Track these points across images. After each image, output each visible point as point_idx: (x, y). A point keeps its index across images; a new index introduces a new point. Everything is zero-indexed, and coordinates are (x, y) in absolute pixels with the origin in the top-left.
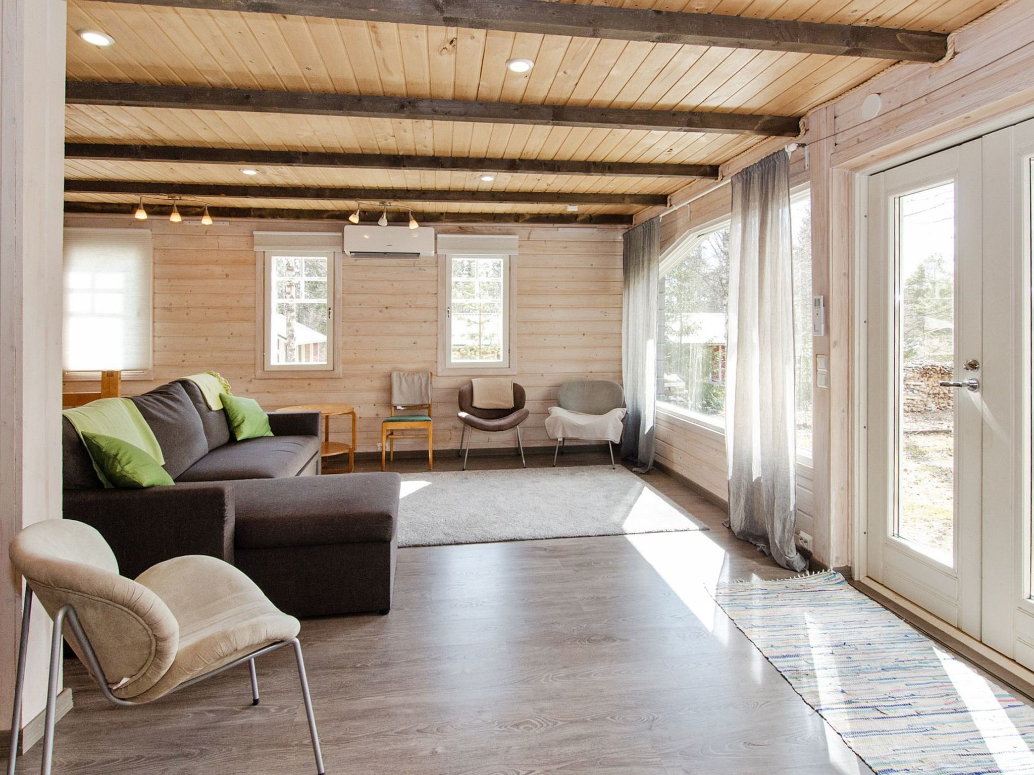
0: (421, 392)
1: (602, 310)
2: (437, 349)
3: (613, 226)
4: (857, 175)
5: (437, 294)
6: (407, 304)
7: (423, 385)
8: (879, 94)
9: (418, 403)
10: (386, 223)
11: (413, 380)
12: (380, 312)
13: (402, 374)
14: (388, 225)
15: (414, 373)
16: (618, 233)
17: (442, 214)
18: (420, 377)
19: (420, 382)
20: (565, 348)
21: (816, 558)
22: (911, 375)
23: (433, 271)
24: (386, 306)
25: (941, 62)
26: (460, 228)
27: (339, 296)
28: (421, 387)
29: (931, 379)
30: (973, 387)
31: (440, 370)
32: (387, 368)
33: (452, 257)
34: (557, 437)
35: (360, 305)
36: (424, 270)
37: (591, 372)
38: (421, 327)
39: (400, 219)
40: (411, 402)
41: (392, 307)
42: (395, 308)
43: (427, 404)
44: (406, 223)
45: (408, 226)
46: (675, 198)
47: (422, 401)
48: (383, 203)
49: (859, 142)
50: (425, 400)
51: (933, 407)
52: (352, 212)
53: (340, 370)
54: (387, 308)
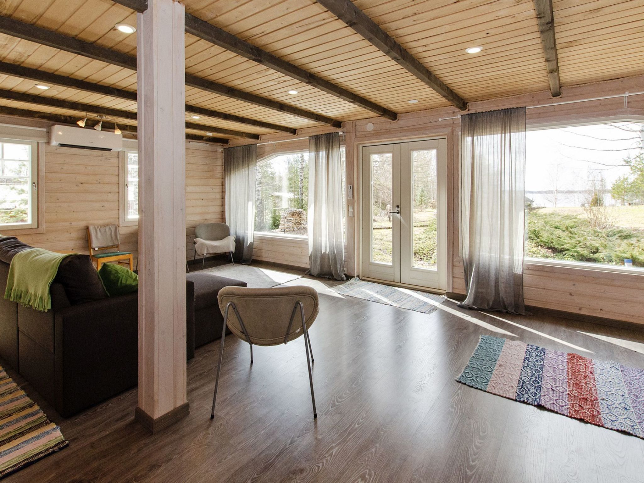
0: (112, 238)
1: (212, 187)
2: (119, 210)
3: (216, 144)
4: (360, 146)
5: (118, 175)
6: (97, 181)
7: (113, 233)
8: (373, 123)
9: (110, 244)
10: (100, 129)
11: (105, 231)
12: (77, 186)
13: (96, 227)
14: (101, 130)
15: (105, 226)
16: (219, 149)
17: (127, 126)
18: (110, 228)
19: (110, 231)
20: (193, 207)
21: (349, 275)
22: (288, 215)
23: (116, 161)
24: (82, 182)
25: (395, 121)
26: (133, 135)
27: (42, 174)
28: (111, 234)
29: (295, 217)
30: (398, 213)
31: (121, 223)
32: (83, 224)
33: (129, 152)
34: (204, 253)
35: (60, 181)
36: (109, 159)
37: (206, 219)
38: (108, 196)
39: (108, 127)
40: (105, 245)
41: (85, 183)
42: (88, 183)
43: (116, 245)
44: (113, 130)
45: (114, 132)
46: (263, 138)
47: (114, 243)
48: (101, 116)
49: (365, 136)
50: (115, 242)
51: (296, 229)
52: (81, 119)
53: (44, 227)
54: (81, 183)
